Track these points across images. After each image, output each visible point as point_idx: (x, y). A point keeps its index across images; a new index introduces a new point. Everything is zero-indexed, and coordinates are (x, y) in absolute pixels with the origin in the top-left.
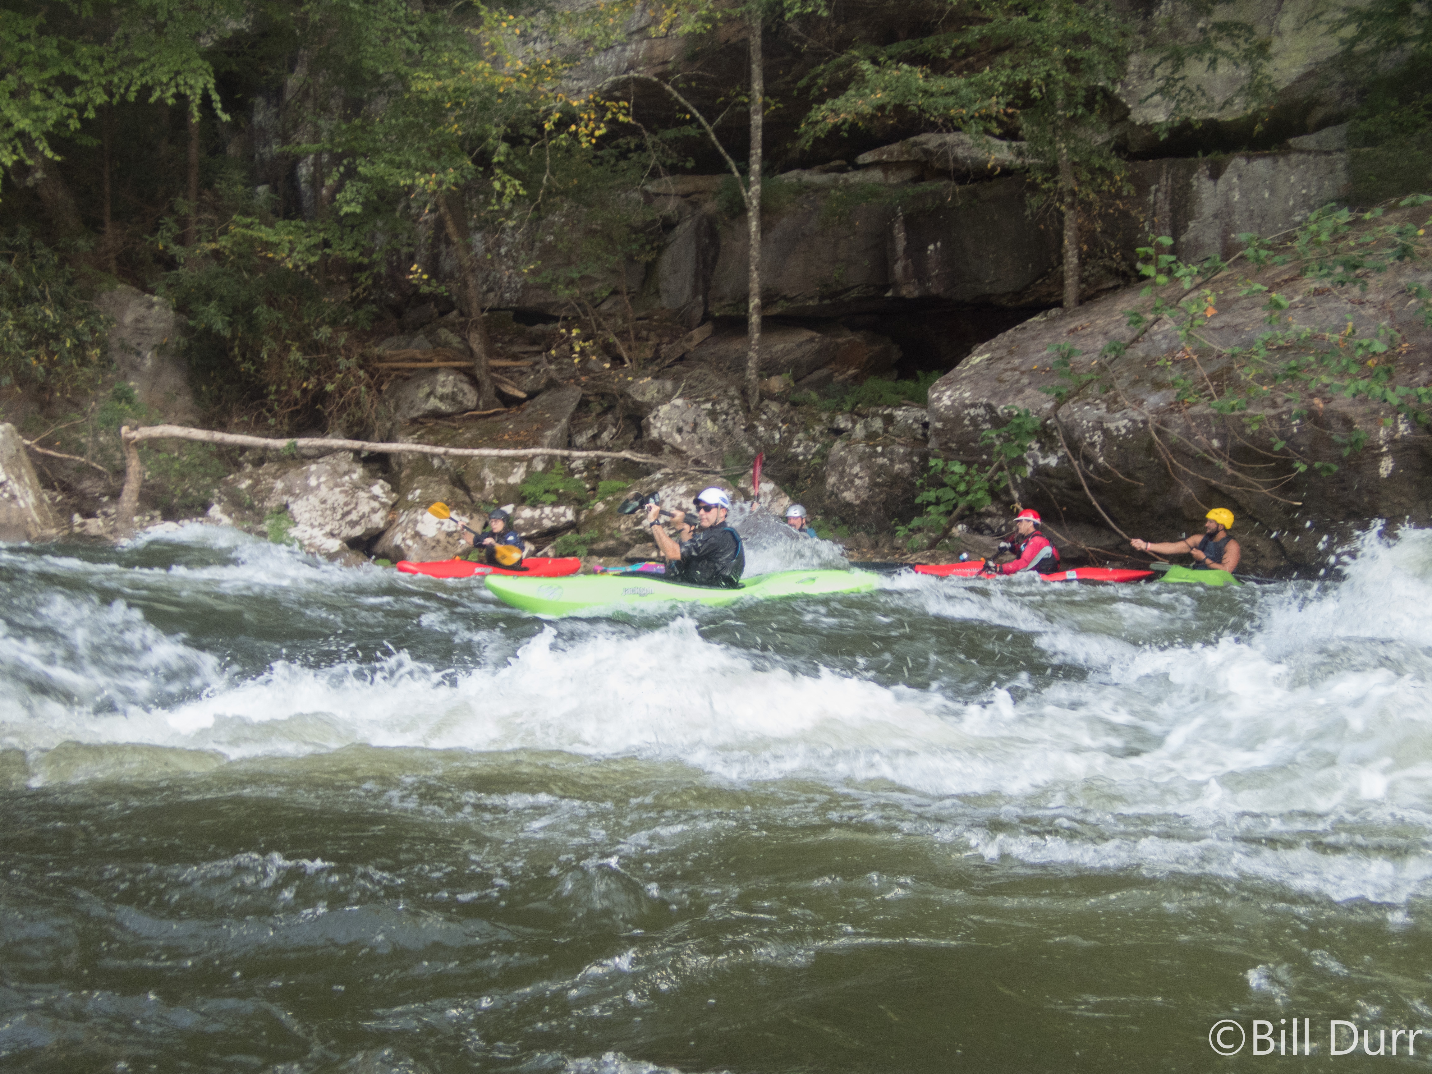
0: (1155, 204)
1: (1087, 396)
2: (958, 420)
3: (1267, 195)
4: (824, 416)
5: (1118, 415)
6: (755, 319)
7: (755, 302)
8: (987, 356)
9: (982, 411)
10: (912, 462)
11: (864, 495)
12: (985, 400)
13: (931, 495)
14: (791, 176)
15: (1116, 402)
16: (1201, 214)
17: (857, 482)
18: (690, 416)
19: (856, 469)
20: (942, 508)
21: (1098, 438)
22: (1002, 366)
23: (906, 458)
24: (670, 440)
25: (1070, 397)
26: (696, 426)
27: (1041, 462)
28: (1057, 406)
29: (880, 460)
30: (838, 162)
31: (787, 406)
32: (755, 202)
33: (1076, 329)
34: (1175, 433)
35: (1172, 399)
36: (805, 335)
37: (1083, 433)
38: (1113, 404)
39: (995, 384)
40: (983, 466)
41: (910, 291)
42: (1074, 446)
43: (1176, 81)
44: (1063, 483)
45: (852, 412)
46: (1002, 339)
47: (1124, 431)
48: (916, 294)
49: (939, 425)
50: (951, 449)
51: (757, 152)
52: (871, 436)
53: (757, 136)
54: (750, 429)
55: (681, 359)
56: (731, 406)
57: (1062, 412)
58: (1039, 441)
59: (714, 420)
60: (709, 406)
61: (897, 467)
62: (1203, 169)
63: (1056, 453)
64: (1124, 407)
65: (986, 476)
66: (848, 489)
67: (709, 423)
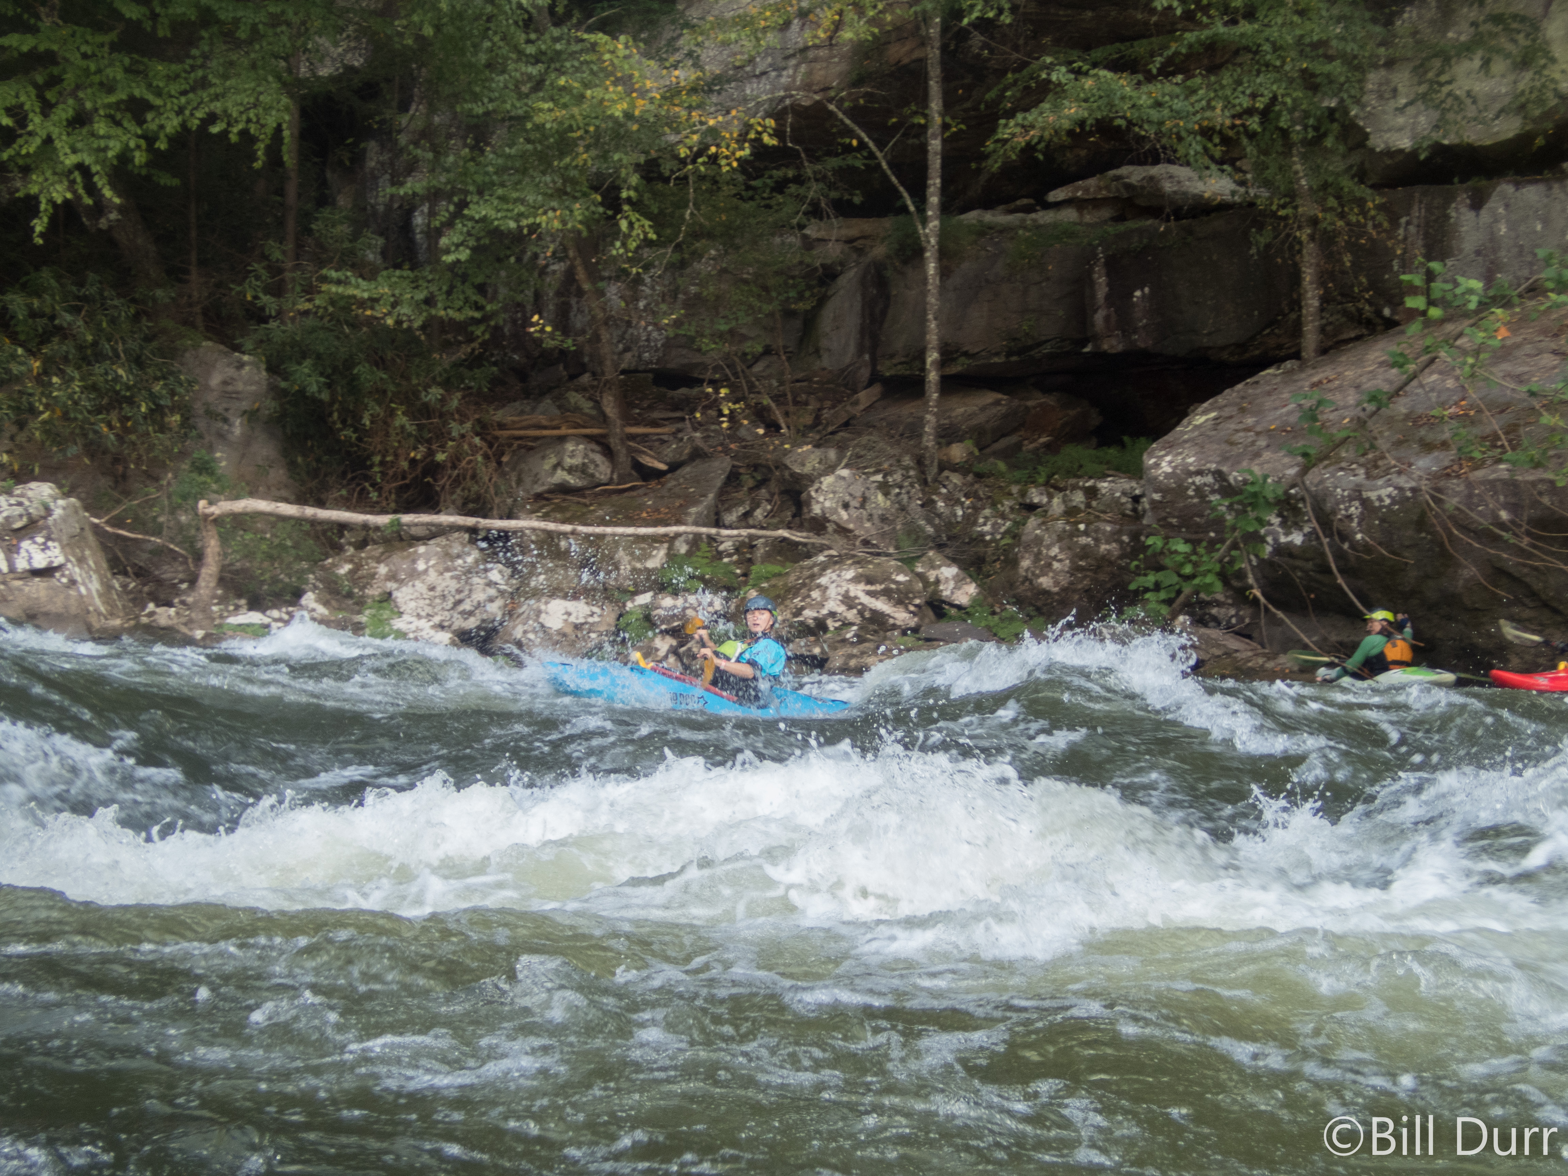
0: (1405, 238)
1: (1341, 460)
2: (1180, 490)
3: (1539, 227)
4: (1015, 489)
5: (1380, 482)
6: (933, 376)
7: (932, 357)
8: (1213, 415)
9: (1209, 479)
10: (1121, 542)
11: (1064, 580)
12: (1213, 466)
13: (1151, 579)
14: (972, 217)
15: (1376, 467)
16: (1461, 251)
17: (1056, 565)
18: (858, 489)
19: (1055, 551)
20: (1163, 595)
21: (1355, 509)
22: (1232, 425)
23: (1114, 537)
24: (834, 517)
25: (1321, 460)
26: (864, 500)
27: (1283, 539)
28: (1305, 470)
29: (1083, 540)
30: (1025, 201)
31: (970, 478)
32: (933, 241)
33: (1320, 382)
34: (1452, 502)
35: (1446, 463)
36: (990, 397)
37: (1338, 503)
38: (1373, 470)
39: (1227, 447)
40: (1212, 545)
41: (1113, 345)
42: (1325, 519)
43: (1441, 85)
44: (1310, 565)
45: (1047, 484)
46: (1230, 395)
47: (1388, 501)
48: (1120, 348)
49: (1157, 497)
50: (1171, 525)
51: (935, 182)
52: (1071, 512)
53: (935, 163)
54: (929, 504)
55: (846, 424)
56: (906, 477)
57: (1311, 479)
58: (1280, 515)
59: (886, 494)
60: (879, 478)
61: (1104, 547)
62: (1463, 198)
63: (1301, 529)
64: (1387, 472)
65: (1217, 555)
66: (1044, 574)
67: (880, 497)
